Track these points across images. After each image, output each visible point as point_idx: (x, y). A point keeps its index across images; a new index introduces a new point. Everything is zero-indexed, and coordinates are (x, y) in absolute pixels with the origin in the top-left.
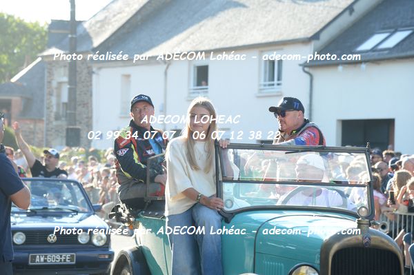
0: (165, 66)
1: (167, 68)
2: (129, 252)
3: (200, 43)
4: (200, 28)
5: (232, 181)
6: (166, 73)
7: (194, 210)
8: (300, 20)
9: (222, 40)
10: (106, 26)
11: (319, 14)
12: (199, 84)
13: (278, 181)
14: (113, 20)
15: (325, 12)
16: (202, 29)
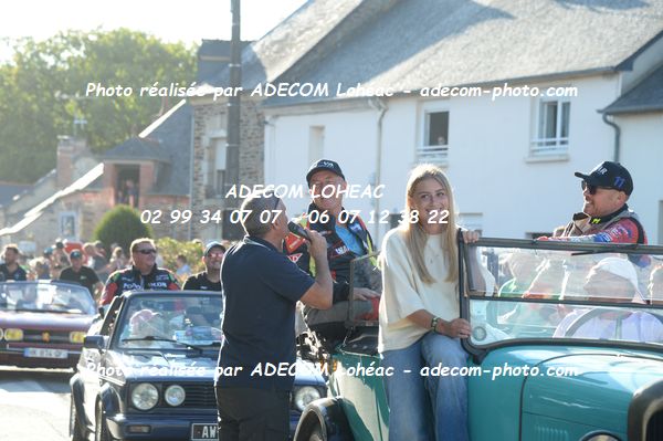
0: (380, 113)
1: (383, 115)
2: (321, 408)
3: (436, 76)
4: (436, 53)
5: (483, 298)
6: (380, 124)
7: (424, 342)
8: (600, 38)
9: (471, 71)
10: (287, 50)
11: (633, 28)
12: (433, 141)
13: (561, 298)
14: (298, 39)
15: (643, 26)
16: (441, 53)
